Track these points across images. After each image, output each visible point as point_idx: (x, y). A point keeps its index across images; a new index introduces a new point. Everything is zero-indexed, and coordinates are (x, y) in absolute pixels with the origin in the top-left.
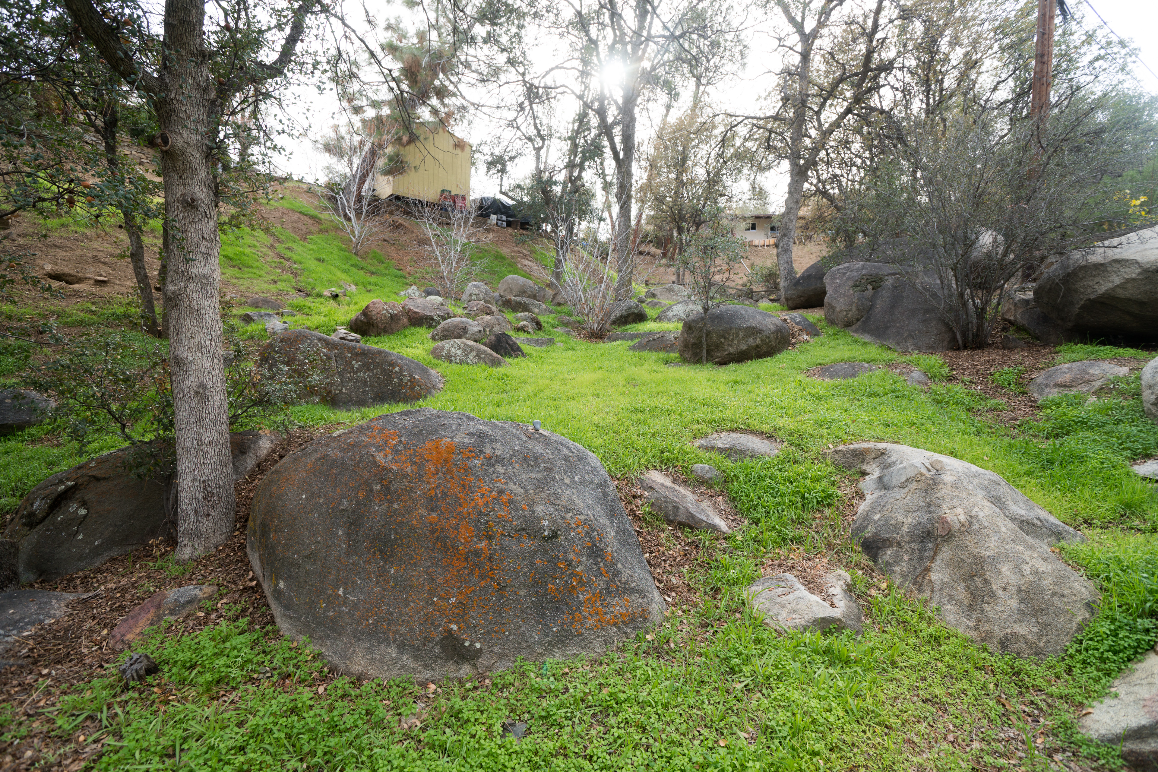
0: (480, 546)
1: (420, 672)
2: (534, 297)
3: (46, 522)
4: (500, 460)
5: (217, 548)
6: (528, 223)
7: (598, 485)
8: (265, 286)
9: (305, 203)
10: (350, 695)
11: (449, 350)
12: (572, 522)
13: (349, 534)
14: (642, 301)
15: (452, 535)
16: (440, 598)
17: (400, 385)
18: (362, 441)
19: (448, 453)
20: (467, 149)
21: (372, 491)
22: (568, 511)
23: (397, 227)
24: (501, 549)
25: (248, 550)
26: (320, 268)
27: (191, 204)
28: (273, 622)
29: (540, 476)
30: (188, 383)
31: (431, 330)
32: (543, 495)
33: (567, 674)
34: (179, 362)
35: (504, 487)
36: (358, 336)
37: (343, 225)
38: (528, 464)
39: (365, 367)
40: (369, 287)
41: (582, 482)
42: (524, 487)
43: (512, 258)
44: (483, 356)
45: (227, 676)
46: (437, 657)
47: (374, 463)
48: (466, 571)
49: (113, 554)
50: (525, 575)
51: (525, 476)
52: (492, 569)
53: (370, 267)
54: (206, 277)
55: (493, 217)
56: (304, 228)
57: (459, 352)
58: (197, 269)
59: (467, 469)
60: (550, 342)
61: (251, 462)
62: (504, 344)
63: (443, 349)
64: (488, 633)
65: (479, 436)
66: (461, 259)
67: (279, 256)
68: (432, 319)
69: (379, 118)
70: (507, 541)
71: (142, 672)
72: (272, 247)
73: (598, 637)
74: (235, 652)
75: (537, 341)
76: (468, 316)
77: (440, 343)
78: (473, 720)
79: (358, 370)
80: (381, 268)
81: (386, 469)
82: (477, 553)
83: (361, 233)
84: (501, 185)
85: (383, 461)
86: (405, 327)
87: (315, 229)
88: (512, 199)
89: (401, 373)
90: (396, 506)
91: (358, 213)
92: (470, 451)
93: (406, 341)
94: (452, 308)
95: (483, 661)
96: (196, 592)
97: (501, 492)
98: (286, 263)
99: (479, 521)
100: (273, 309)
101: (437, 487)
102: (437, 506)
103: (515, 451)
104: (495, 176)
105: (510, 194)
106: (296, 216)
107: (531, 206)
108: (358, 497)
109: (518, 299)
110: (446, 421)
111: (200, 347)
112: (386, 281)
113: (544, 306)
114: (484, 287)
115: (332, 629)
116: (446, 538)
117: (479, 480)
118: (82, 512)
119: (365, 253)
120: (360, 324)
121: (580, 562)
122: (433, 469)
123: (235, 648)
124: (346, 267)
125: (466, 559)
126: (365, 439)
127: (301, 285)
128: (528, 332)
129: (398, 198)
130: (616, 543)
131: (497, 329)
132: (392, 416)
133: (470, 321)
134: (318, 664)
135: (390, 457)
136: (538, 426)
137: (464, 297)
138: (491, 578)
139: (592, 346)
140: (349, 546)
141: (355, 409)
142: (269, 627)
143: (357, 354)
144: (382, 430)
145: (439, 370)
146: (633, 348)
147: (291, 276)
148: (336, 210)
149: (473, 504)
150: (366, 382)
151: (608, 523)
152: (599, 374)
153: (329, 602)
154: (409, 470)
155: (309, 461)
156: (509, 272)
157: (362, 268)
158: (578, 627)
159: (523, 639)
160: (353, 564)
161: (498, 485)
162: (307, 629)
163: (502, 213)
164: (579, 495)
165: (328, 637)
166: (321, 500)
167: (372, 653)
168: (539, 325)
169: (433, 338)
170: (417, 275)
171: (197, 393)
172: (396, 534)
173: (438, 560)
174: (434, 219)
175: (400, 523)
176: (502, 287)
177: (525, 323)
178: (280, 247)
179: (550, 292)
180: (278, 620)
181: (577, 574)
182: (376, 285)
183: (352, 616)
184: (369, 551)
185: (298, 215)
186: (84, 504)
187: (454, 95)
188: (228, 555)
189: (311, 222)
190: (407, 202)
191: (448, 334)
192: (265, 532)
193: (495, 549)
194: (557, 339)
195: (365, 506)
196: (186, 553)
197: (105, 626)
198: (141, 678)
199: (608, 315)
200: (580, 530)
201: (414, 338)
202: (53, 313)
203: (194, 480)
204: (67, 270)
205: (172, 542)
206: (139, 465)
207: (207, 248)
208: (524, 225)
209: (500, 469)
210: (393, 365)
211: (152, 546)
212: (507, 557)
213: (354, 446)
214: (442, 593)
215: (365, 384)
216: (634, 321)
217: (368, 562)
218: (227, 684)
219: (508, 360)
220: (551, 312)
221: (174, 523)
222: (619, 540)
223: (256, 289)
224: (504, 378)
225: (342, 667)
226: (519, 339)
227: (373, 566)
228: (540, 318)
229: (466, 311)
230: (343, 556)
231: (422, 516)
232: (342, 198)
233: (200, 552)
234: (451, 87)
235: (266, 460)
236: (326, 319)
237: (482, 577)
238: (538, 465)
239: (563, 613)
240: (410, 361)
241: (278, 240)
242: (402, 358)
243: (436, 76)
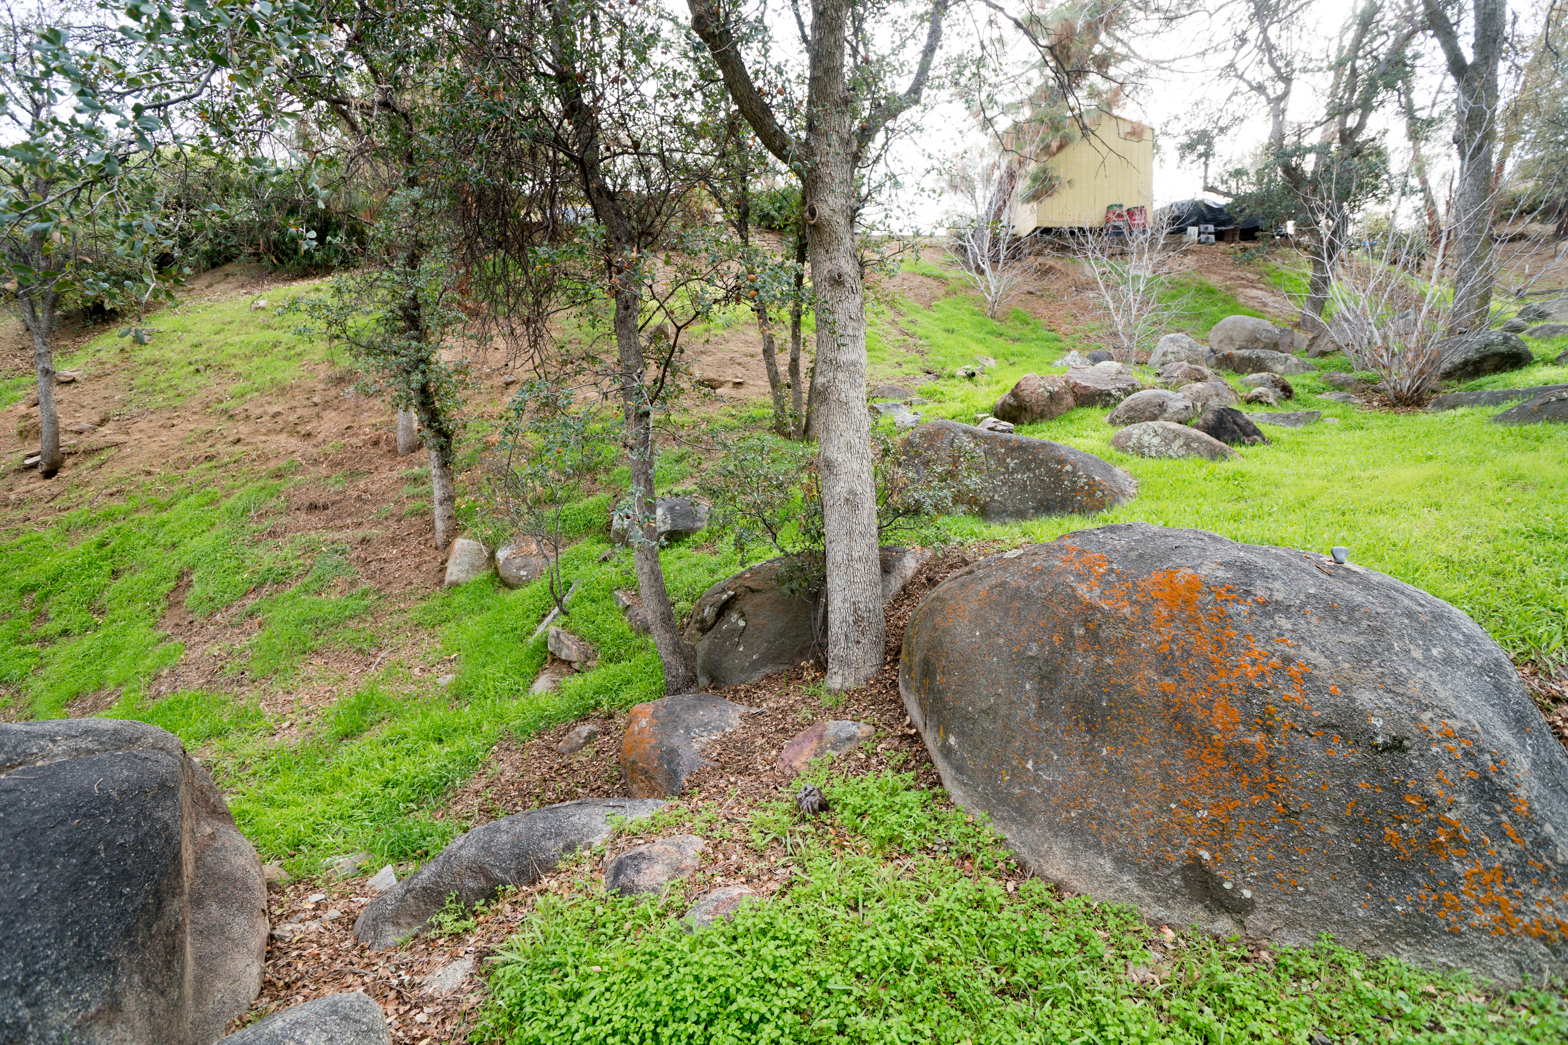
0: (1251, 740)
1: (1148, 905)
2: (1275, 346)
3: (714, 629)
4: (1283, 608)
5: (867, 681)
6: (1257, 229)
7: (1482, 670)
8: (890, 371)
9: (929, 262)
10: (1050, 907)
11: (1140, 439)
12: (1433, 729)
13: (1040, 690)
14: (1517, 329)
15: (1200, 714)
16: (1182, 805)
17: (1073, 490)
18: (1054, 566)
19: (1190, 590)
20: (1147, 135)
21: (1072, 636)
22: (1426, 708)
23: (1044, 272)
24: (1291, 750)
25: (901, 688)
26: (950, 341)
27: (837, 281)
28: (939, 782)
29: (1361, 640)
30: (838, 489)
31: (1108, 411)
32: (1368, 674)
33: (1433, 996)
34: (829, 465)
35: (1292, 652)
36: (1011, 426)
37: (975, 282)
38: (1336, 619)
39: (1025, 466)
40: (1013, 359)
41: (1448, 660)
42: (1330, 656)
43: (1228, 289)
44: (1195, 445)
45: (898, 836)
46: (1177, 891)
47: (1074, 597)
48: (1226, 774)
49: (768, 670)
50: (1336, 801)
51: (1331, 640)
52: (1272, 779)
53: (1012, 333)
54: (853, 364)
55: (1193, 231)
56: (928, 293)
57: (1156, 441)
58: (844, 356)
59: (1224, 618)
60: (1313, 417)
61: (896, 584)
62: (1230, 425)
63: (1129, 437)
64: (1266, 878)
65: (1241, 568)
66: (1145, 303)
67: (903, 332)
68: (1109, 395)
69: (1017, 128)
70: (1301, 740)
71: (816, 806)
72: (893, 323)
73: (1501, 950)
74: (906, 811)
75: (1288, 417)
76: (1166, 385)
77: (1124, 429)
78: (1252, 1010)
79: (1015, 471)
80: (1027, 330)
81: (1092, 607)
82: (1245, 750)
83: (998, 288)
84: (1206, 178)
85: (1087, 596)
86: (1070, 409)
87: (940, 292)
88: (1227, 194)
89: (1074, 473)
90: (1108, 660)
91: (995, 261)
92: (1228, 590)
93: (1073, 429)
94: (1137, 376)
95: (1257, 920)
96: (854, 729)
97: (1287, 660)
98: (910, 341)
99: (1248, 700)
100: (900, 398)
101: (1173, 641)
102: (1174, 669)
103: (1308, 595)
104: (1195, 165)
105: (1222, 188)
106: (917, 280)
107: (1260, 200)
108: (1051, 643)
109: (1246, 353)
110: (1178, 543)
111: (849, 447)
112: (1033, 348)
113: (1294, 360)
114: (1185, 340)
115: (1018, 810)
116: (1190, 718)
117: (1247, 637)
118: (742, 623)
119: (1005, 314)
120: (1008, 408)
121: (1454, 805)
122: (1165, 613)
123: (905, 806)
124: (981, 336)
125: (1226, 757)
126: (1057, 563)
127: (929, 366)
128: (1269, 404)
129: (1047, 231)
130: (1535, 783)
131: (1214, 403)
132: (1091, 532)
133: (1170, 393)
134: (1003, 853)
135: (1097, 591)
136: (1341, 557)
137: (1155, 359)
138: (1271, 794)
139: (1402, 418)
140: (1041, 706)
141: (1011, 522)
142: (937, 789)
143: (1013, 449)
144: (1081, 552)
145: (1127, 467)
146: (1505, 418)
147: (918, 356)
148: (966, 263)
149: (1237, 673)
150: (1025, 486)
151: (1513, 743)
152: (1432, 469)
153: (1013, 775)
154: (1127, 611)
155: (982, 588)
156: (1223, 312)
157: (1001, 335)
158: (1453, 918)
159: (1332, 907)
160: (1047, 731)
161: (1282, 647)
162: (985, 803)
163: (1207, 222)
164: (1444, 683)
165: (1013, 820)
166: (1001, 641)
167: (1076, 858)
168: (1287, 392)
169: (1112, 422)
170: (1076, 336)
171: (847, 500)
172: (1110, 700)
173: (1176, 749)
174: (1102, 251)
175: (1115, 685)
176: (1215, 337)
177: (1261, 389)
178: (902, 322)
179: (1303, 337)
180: (947, 783)
181: (1448, 823)
182: (1021, 355)
183: (1046, 801)
184: (1069, 718)
185: (920, 278)
186: (742, 615)
187: (1125, 58)
188: (880, 693)
189: (935, 284)
190: (1059, 233)
191: (1134, 416)
192: (928, 670)
193: (1278, 750)
194: (1325, 412)
195: (1063, 655)
196: (835, 680)
197: (773, 746)
198: (815, 812)
199: (1431, 362)
200: (1452, 744)
201: (1084, 423)
202: (703, 419)
203: (844, 600)
204: (711, 375)
205: (822, 667)
206: (791, 579)
207: (854, 329)
208: (1249, 233)
209: (1285, 623)
210: (1062, 462)
211: (802, 668)
212: (1302, 766)
213: (1041, 572)
214: (1184, 799)
215: (1024, 488)
216: (1498, 368)
217: (1069, 732)
218: (900, 845)
219: (1238, 449)
220: (1309, 368)
221: (823, 647)
222: (1541, 779)
223: (880, 376)
224: (1237, 477)
225: (1033, 865)
226: (1254, 415)
227: (1074, 740)
228: (1290, 380)
229: (1159, 380)
230: (1032, 719)
231: (1150, 681)
232: (972, 246)
233: (850, 684)
234: (1120, 49)
235: (912, 583)
236: (964, 406)
237: (1255, 788)
238: (1357, 622)
239: (1417, 884)
240: (1086, 456)
241: (900, 314)
242: (1074, 453)
243: (1096, 38)
